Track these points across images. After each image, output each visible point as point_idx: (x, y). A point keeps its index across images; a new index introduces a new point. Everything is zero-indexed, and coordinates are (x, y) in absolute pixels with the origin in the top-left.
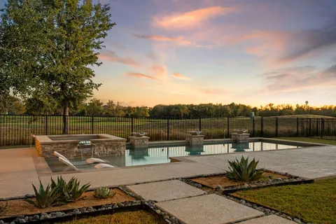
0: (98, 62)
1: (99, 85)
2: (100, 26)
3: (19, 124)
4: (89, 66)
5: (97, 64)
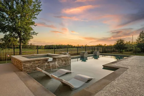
0: (35, 24)
1: (37, 34)
2: (37, 10)
4: (31, 26)
5: (35, 25)
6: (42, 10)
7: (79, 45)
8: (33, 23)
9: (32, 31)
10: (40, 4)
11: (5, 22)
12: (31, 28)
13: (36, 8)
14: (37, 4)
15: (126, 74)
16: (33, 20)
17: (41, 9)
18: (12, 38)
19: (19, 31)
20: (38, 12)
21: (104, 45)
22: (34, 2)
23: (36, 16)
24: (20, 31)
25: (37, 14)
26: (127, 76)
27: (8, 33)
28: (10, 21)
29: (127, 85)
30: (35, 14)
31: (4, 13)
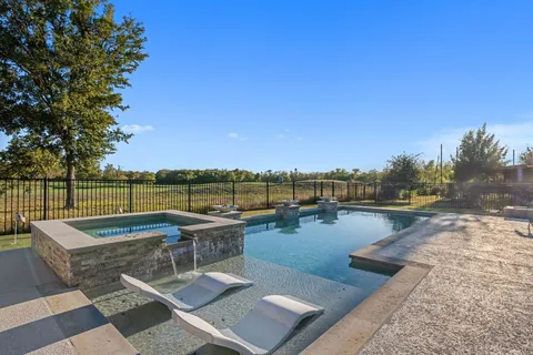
0: (123, 104)
1: (129, 136)
2: (127, 54)
3: (15, 191)
4: (108, 109)
5: (121, 107)
6: (146, 55)
7: (273, 172)
8: (113, 100)
9: (112, 128)
10: (142, 37)
11: (14, 95)
12: (110, 118)
13: (128, 50)
14: (130, 37)
15: (426, 291)
16: (116, 91)
17: (143, 52)
18: (39, 151)
19: (65, 128)
20: (133, 64)
21: (351, 172)
22: (119, 29)
23: (125, 75)
24: (70, 128)
25: (128, 70)
26: (429, 302)
27: (24, 132)
28: (30, 90)
29: (430, 340)
30: (123, 70)
31: (9, 62)
